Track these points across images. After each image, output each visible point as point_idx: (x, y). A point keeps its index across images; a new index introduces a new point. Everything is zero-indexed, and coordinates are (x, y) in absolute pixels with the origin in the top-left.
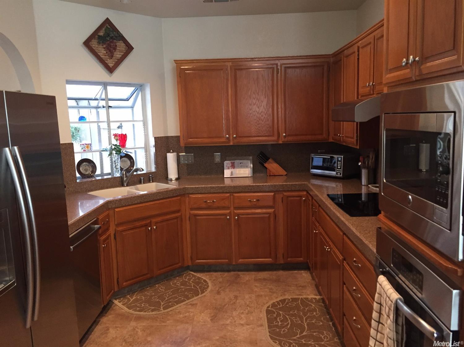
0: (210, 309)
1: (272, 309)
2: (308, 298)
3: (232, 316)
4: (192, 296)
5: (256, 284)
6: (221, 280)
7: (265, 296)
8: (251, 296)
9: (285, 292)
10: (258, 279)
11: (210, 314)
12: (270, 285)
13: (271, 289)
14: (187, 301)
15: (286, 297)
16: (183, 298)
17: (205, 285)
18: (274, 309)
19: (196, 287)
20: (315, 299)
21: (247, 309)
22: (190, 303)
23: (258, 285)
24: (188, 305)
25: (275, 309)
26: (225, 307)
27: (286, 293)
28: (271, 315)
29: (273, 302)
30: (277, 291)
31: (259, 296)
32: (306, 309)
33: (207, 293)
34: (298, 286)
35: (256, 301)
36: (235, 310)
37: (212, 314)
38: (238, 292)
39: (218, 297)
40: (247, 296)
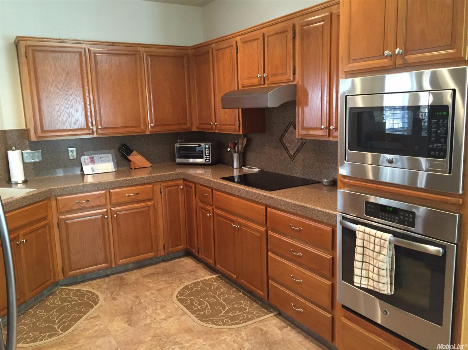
0: (119, 316)
1: (182, 297)
2: (206, 279)
3: (148, 315)
4: (87, 309)
5: (148, 281)
6: (106, 286)
7: (166, 288)
8: (152, 292)
9: (181, 280)
10: (145, 275)
11: (123, 320)
12: (162, 278)
13: (166, 281)
14: (85, 316)
15: (186, 284)
16: (77, 315)
17: (92, 295)
18: (183, 297)
19: (84, 300)
20: (213, 278)
21: (158, 304)
22: (90, 316)
23: (151, 280)
24: (88, 319)
25: (185, 296)
26: (134, 310)
27: (183, 281)
28: (185, 303)
29: (178, 291)
30: (173, 281)
31: (159, 290)
32: (212, 288)
33: (101, 302)
34: (189, 271)
35: (160, 295)
36: (146, 309)
37: (126, 320)
38: (135, 293)
39: (116, 302)
40: (148, 294)
